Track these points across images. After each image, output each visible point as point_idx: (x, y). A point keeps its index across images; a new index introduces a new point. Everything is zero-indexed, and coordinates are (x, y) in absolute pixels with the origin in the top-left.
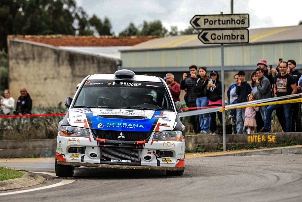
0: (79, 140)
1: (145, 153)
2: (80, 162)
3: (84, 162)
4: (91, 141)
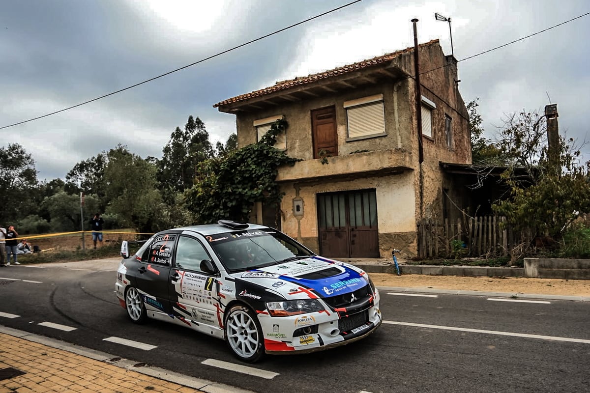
0: (313, 318)
2: (319, 345)
3: (325, 345)
4: (329, 315)
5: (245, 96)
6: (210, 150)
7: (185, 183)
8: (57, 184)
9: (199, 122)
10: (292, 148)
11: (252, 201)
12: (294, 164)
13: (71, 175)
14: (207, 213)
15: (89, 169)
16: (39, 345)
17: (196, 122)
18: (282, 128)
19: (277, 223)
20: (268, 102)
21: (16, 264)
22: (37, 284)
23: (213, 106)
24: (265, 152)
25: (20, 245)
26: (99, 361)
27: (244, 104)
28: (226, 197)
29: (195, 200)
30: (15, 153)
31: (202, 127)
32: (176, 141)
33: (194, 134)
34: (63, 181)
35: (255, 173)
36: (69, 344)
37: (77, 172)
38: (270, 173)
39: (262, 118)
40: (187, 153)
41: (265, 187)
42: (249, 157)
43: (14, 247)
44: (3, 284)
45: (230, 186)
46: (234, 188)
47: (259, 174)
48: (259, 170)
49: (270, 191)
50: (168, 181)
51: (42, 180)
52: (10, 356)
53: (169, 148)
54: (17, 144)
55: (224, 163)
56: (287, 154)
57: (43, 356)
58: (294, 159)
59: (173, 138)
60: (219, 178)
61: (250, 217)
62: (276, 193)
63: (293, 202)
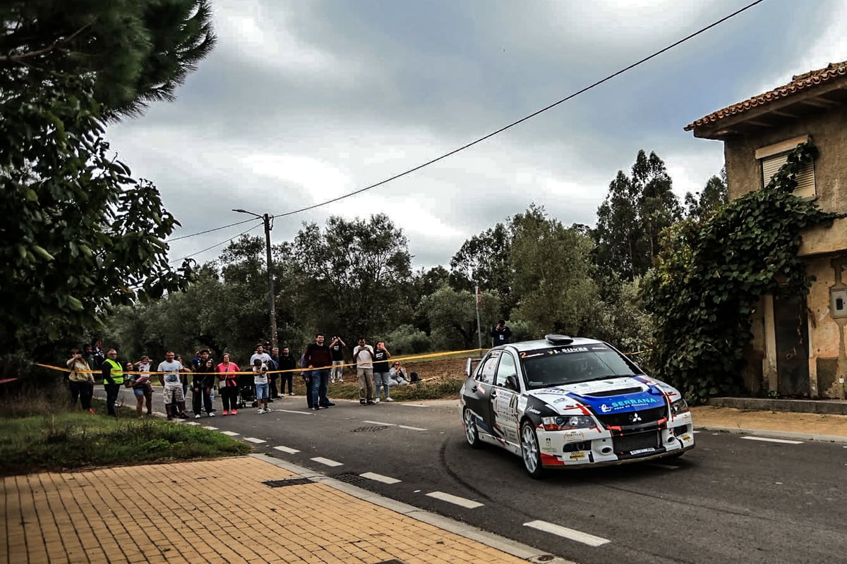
0: (582, 434)
1: (667, 435)
2: (589, 462)
3: (595, 462)
4: (600, 432)
5: (740, 107)
6: (674, 208)
7: (634, 266)
8: (437, 274)
9: (655, 160)
10: (827, 195)
11: (757, 292)
12: (832, 224)
13: (458, 260)
14: (678, 315)
15: (484, 249)
16: (431, 528)
17: (651, 160)
18: (808, 160)
19: (801, 331)
20: (780, 113)
21: (388, 401)
22: (419, 431)
23: (685, 129)
24: (778, 204)
25: (393, 371)
26: (520, 558)
27: (739, 120)
28: (710, 288)
29: (657, 294)
30: (379, 229)
31: (660, 169)
32: (617, 195)
33: (647, 182)
34: (446, 269)
35: (761, 242)
36: (475, 528)
37: (467, 255)
38: (787, 242)
39: (770, 144)
40: (636, 215)
41: (779, 267)
42: (750, 214)
43: (386, 374)
44: (374, 431)
45: (718, 268)
46: (724, 271)
47: (769, 244)
48: (768, 237)
49: (788, 275)
50: (607, 264)
51: (418, 268)
52: (393, 542)
53: (608, 207)
54: (382, 214)
55: (705, 227)
56: (818, 206)
57: (439, 545)
58: (831, 214)
59: (613, 191)
60: (697, 255)
61: (752, 321)
62: (799, 278)
63: (830, 293)
